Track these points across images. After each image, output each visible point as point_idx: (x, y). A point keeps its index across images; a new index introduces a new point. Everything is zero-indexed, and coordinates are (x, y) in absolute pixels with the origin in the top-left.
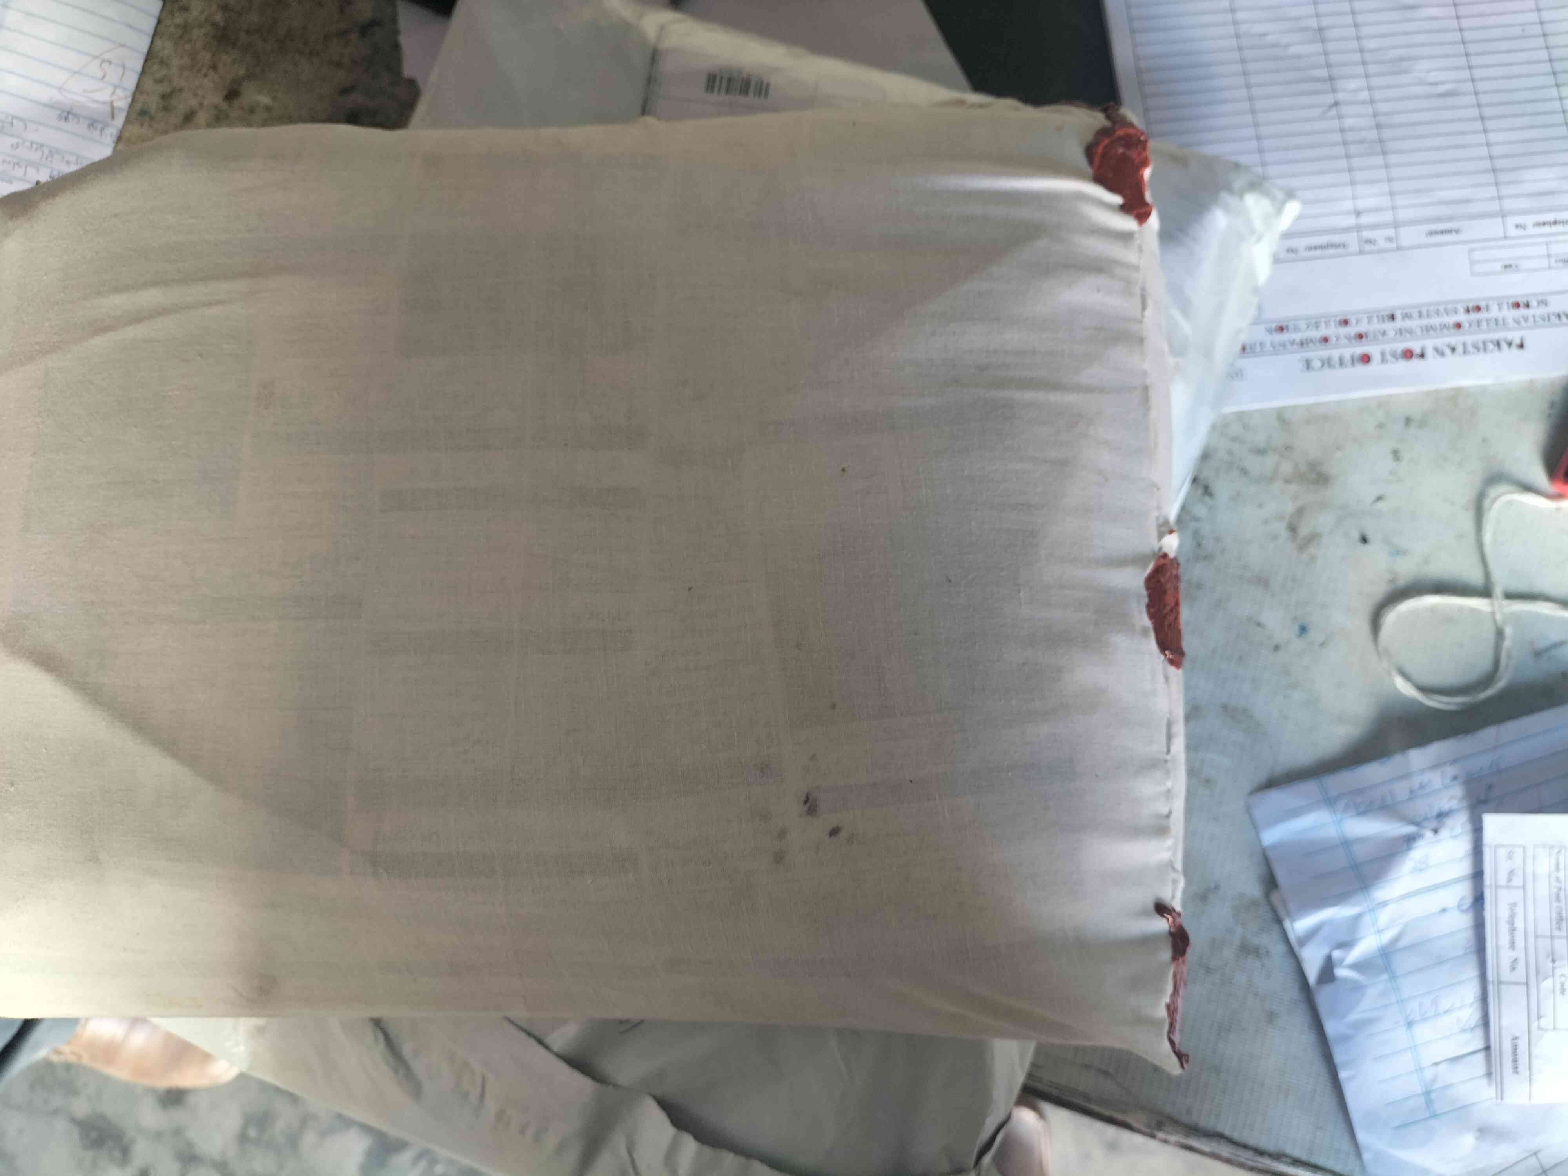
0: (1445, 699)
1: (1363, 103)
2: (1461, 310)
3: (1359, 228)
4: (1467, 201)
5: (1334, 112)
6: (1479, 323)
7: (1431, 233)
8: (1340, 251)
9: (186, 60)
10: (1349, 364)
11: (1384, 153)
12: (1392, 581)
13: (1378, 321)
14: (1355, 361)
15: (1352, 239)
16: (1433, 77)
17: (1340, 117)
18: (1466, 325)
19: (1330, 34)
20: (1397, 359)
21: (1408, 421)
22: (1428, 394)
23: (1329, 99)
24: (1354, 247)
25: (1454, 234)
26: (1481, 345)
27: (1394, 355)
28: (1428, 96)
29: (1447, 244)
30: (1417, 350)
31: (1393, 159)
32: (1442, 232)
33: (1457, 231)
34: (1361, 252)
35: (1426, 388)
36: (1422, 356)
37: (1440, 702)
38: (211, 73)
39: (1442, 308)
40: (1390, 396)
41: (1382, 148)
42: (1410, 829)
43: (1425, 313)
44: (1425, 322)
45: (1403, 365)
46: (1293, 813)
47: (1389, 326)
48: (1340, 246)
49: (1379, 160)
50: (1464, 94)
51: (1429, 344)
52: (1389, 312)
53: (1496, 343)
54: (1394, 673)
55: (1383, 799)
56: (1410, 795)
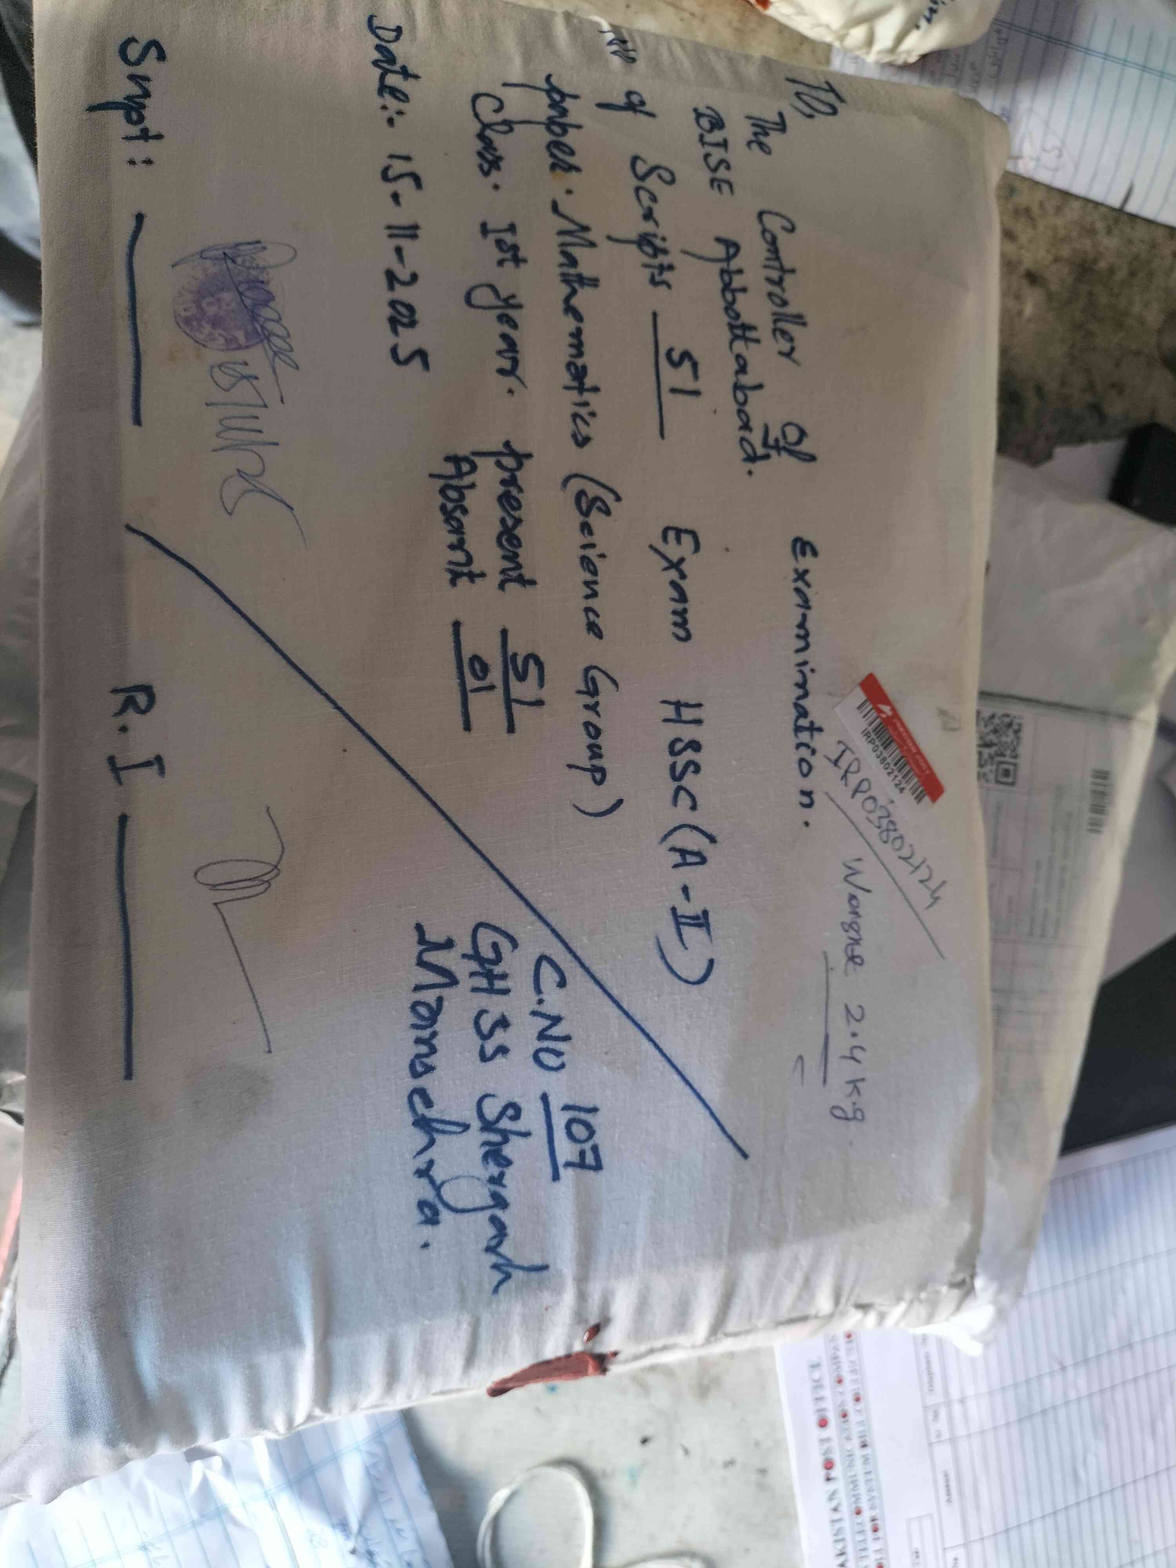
0: (488, 1542)
1: (1065, 1394)
2: (874, 1513)
3: (949, 1403)
4: (978, 1507)
5: (1056, 1367)
6: (861, 1532)
7: (946, 1475)
8: (926, 1387)
9: (1062, 232)
10: (819, 1408)
11: (1020, 1421)
12: (605, 1474)
13: (859, 1432)
14: (820, 1413)
15: (937, 1398)
16: (1091, 1459)
17: (1052, 1373)
18: (859, 1519)
19: (1127, 1354)
20: (824, 1454)
21: (763, 1471)
22: (790, 1488)
23: (1068, 1361)
24: (931, 1401)
25: (947, 1498)
26: (840, 1537)
27: (827, 1451)
28: (1074, 1457)
29: (937, 1492)
30: (834, 1473)
31: (1015, 1430)
32: (948, 1486)
33: (949, 1501)
34: (925, 1408)
35: (796, 1485)
36: (828, 1479)
37: (484, 1537)
38: (1050, 257)
39: (875, 1494)
40: (786, 1451)
41: (1025, 1417)
42: (354, 1525)
43: (869, 1477)
44: (861, 1478)
45: (818, 1461)
47: (856, 1442)
48: (931, 1386)
49: (1013, 1417)
50: (1077, 1494)
51: (840, 1485)
52: (868, 1443)
53: (843, 1551)
54: (514, 1487)
55: (383, 1492)
56: (389, 1520)
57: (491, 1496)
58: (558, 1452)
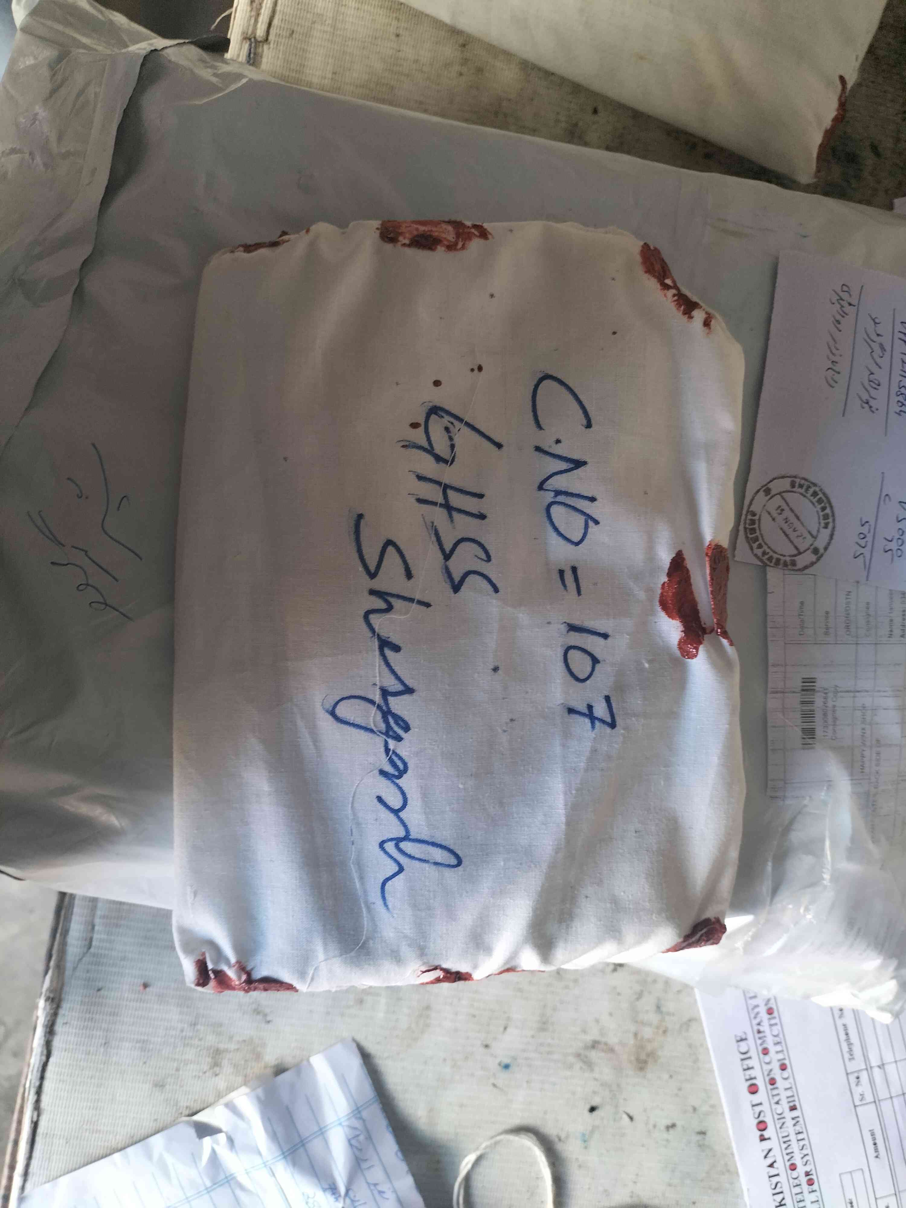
2: (808, 1169)
3: (869, 1069)
6: (798, 1185)
7: (873, 1134)
8: (847, 1056)
10: (747, 1076)
13: (788, 1097)
14: (750, 1081)
15: (858, 1064)
18: (795, 1174)
20: (757, 1117)
21: (703, 1133)
22: (729, 1147)
24: (852, 1067)
25: (875, 1154)
26: (778, 1190)
27: (759, 1115)
29: (865, 1149)
30: (767, 1134)
32: (875, 1143)
33: (877, 1156)
34: (847, 1074)
35: (734, 1145)
36: (763, 1139)
39: (806, 1152)
40: (723, 1114)
42: (342, 1190)
43: (800, 1137)
44: (793, 1137)
45: (752, 1124)
46: (342, 1080)
47: (785, 1106)
48: (851, 1055)
51: (773, 1143)
52: (797, 1105)
54: (478, 1153)
55: (366, 1160)
56: (372, 1184)
57: (460, 1162)
58: (516, 1121)
